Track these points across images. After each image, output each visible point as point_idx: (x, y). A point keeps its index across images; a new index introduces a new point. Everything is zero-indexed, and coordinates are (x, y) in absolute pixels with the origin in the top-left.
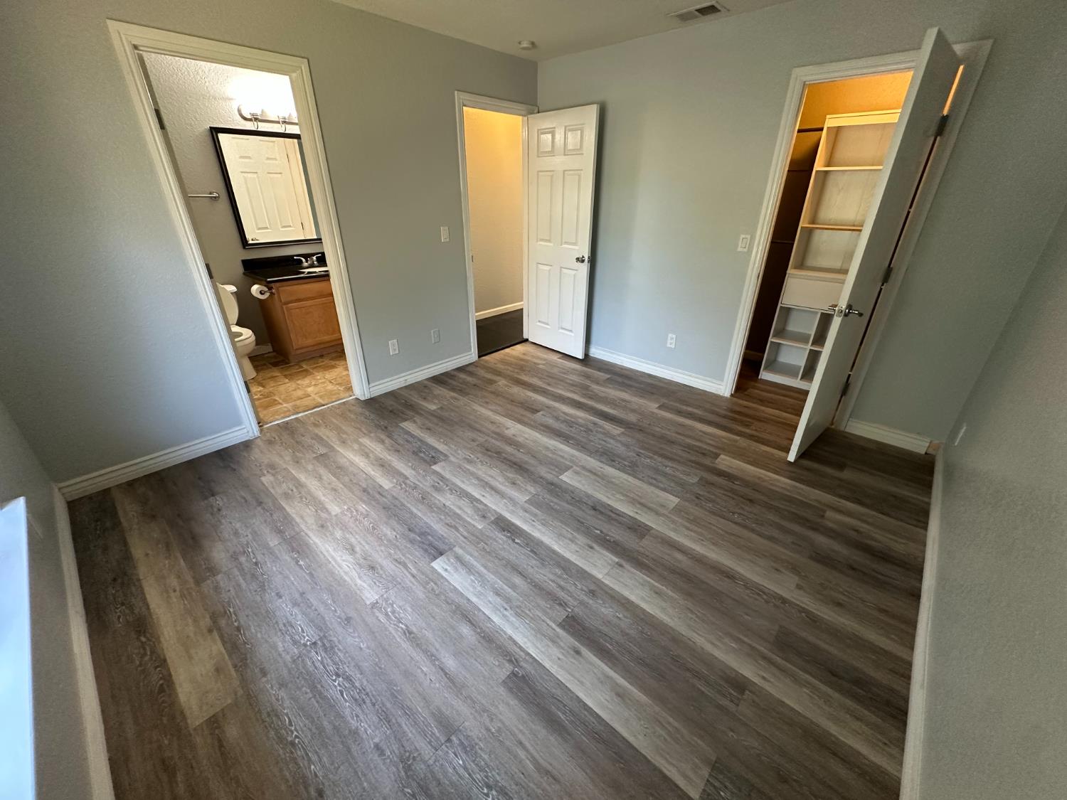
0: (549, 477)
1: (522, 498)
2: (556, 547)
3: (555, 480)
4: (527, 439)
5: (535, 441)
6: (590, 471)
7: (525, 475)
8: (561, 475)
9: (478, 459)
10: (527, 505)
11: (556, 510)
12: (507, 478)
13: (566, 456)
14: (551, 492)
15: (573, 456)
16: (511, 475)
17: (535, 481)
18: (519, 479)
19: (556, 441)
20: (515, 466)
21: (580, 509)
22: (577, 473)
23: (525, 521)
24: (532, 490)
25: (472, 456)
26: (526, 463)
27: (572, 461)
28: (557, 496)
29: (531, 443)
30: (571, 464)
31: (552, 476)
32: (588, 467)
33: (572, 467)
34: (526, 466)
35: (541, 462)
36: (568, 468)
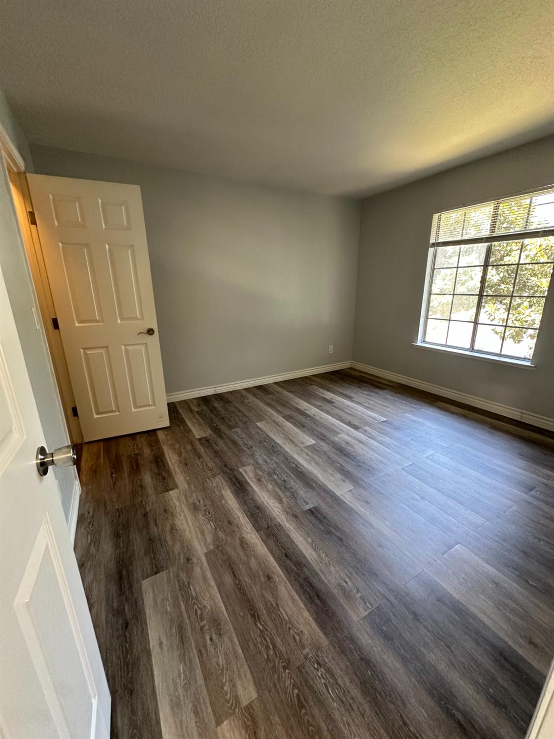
0: (322, 443)
1: (343, 436)
2: (330, 417)
3: (319, 441)
4: (332, 475)
5: (325, 471)
6: (293, 442)
7: (339, 447)
8: (314, 444)
9: (376, 464)
10: (341, 432)
11: (325, 428)
12: (352, 446)
13: (305, 455)
14: (325, 436)
15: (299, 454)
16: (349, 448)
17: (333, 442)
18: (343, 445)
19: (306, 469)
20: (345, 453)
21: (311, 427)
22: (303, 443)
23: (342, 426)
24: (336, 439)
25: (381, 466)
26: (336, 454)
27: (302, 451)
28: (321, 433)
29: (329, 470)
30: (304, 449)
31: (321, 444)
32: (293, 445)
33: (305, 447)
34: (337, 452)
35: (325, 453)
36: (308, 447)
